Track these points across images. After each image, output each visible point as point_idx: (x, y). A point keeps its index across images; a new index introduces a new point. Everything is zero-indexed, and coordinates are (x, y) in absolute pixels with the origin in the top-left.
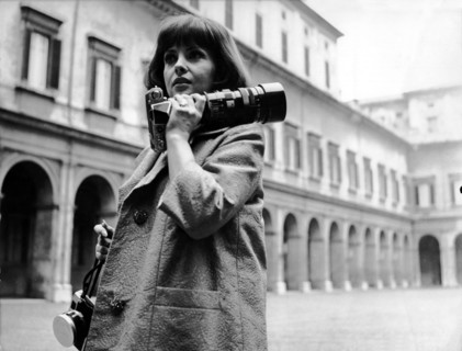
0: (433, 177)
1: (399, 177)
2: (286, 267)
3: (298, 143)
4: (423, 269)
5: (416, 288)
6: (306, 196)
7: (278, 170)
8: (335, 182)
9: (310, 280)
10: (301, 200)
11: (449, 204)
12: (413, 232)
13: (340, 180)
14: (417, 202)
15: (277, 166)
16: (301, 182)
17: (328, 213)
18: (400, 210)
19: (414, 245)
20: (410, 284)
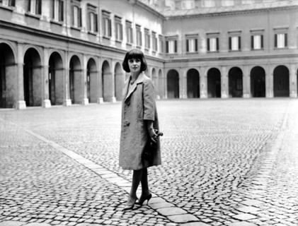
0: (177, 36)
1: (157, 36)
2: (89, 89)
3: (96, 17)
4: (169, 89)
5: (165, 100)
6: (101, 48)
7: (84, 33)
8: (119, 40)
9: (103, 97)
10: (97, 51)
11: (185, 52)
12: (164, 68)
13: (122, 38)
14: (167, 51)
15: (83, 31)
16: (98, 40)
17: (114, 58)
18: (157, 56)
19: (164, 75)
20: (161, 97)
